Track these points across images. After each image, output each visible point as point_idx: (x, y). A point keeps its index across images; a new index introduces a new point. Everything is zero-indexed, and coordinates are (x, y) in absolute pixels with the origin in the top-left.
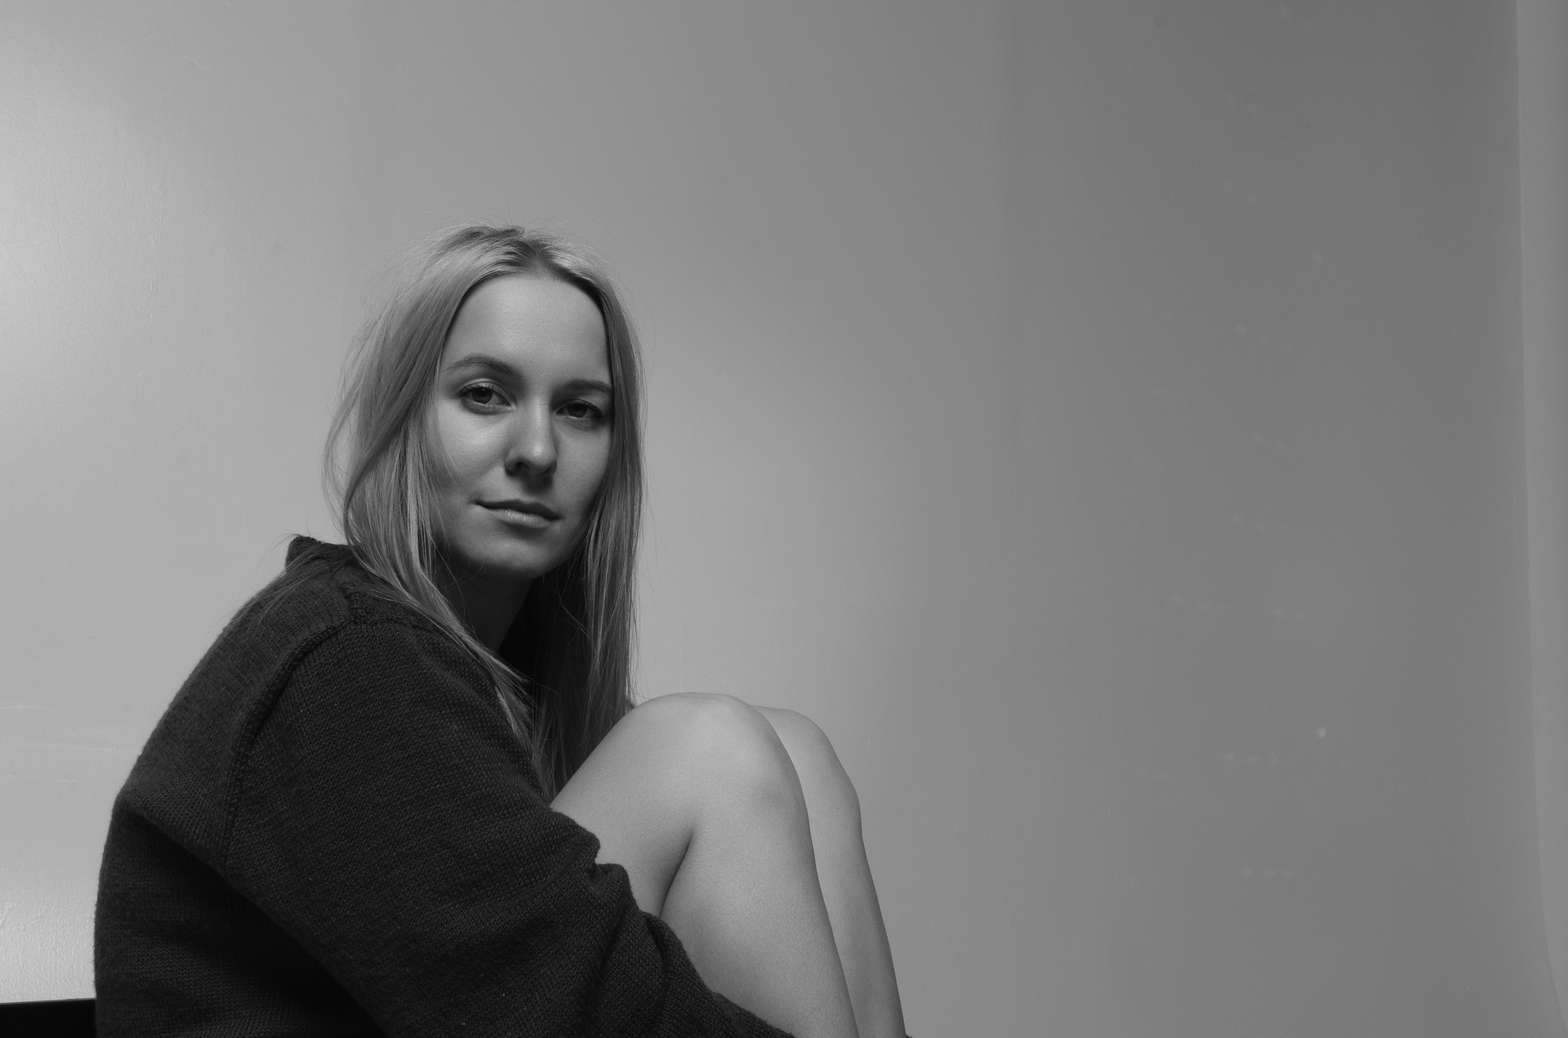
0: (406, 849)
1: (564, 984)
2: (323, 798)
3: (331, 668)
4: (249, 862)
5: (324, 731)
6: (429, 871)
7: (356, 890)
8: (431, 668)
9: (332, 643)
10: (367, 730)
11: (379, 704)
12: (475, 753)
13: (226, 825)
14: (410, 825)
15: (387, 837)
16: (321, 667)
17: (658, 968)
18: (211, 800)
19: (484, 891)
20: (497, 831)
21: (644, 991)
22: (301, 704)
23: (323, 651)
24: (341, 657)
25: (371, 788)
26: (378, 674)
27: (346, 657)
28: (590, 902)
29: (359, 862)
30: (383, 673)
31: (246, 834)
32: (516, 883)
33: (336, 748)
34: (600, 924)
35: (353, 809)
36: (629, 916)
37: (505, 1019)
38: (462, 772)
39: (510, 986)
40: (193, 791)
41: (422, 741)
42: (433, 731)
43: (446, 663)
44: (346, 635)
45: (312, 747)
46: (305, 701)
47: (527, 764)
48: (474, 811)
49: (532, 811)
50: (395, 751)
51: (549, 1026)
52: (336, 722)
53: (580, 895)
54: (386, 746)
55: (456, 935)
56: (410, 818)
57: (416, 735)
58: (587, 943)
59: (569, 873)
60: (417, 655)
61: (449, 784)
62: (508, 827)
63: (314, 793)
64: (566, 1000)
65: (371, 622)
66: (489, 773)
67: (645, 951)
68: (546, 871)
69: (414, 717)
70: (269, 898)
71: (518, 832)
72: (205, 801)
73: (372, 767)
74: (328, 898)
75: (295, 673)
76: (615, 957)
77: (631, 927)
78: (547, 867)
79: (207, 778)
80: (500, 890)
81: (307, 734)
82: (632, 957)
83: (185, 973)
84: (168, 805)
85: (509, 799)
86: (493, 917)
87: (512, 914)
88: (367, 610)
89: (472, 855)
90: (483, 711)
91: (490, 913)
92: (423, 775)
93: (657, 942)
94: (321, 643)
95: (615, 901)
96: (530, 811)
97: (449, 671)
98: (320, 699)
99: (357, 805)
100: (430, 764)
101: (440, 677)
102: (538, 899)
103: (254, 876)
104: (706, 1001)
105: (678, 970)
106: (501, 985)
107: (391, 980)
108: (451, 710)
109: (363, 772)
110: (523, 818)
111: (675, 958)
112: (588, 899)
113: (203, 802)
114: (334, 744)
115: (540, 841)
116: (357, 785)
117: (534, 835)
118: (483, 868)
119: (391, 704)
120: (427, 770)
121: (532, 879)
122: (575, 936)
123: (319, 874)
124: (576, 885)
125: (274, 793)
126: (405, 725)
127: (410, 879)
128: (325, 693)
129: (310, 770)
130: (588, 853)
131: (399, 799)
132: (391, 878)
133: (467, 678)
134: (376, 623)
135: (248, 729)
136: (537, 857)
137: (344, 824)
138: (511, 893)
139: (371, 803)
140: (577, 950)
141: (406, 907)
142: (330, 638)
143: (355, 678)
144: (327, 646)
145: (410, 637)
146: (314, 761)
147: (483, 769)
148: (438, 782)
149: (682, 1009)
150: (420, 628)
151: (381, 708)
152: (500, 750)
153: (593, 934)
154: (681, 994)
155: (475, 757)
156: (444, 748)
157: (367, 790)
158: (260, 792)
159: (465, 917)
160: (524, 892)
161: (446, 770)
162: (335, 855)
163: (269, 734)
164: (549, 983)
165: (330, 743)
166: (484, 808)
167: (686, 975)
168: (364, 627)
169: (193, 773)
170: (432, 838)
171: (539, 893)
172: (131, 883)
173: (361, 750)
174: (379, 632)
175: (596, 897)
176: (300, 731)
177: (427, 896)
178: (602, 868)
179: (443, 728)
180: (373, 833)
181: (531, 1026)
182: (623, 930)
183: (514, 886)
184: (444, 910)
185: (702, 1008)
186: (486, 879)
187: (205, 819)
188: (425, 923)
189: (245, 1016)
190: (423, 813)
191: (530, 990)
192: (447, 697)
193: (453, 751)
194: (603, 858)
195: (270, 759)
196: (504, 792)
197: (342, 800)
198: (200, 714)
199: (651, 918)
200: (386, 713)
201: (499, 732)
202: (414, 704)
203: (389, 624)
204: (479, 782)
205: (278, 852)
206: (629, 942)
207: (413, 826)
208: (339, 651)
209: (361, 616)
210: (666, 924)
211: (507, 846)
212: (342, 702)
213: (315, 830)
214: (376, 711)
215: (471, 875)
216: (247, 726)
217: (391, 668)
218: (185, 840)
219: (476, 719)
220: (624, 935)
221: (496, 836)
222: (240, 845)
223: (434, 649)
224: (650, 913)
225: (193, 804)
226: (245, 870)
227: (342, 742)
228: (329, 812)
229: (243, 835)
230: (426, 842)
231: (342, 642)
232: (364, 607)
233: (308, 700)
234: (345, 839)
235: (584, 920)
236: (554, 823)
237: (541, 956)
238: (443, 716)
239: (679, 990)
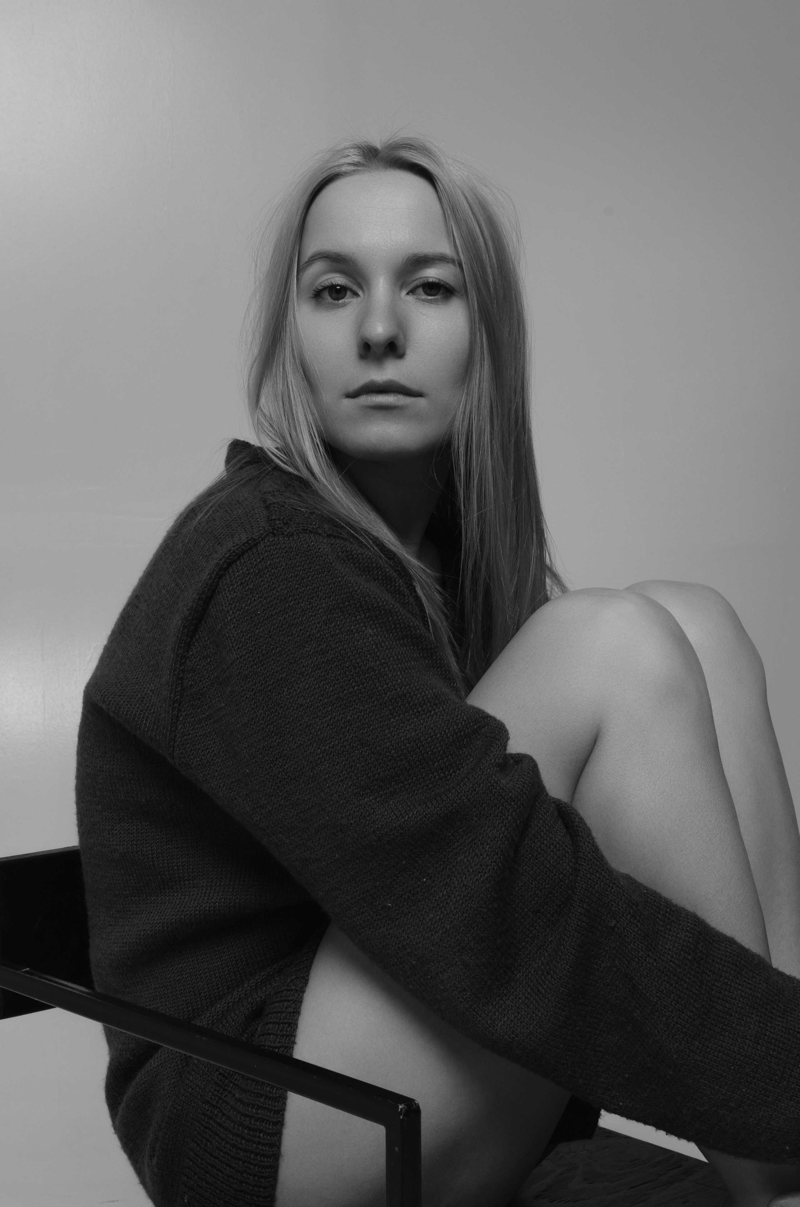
0: (329, 747)
1: (479, 872)
2: (253, 699)
3: (253, 578)
4: (195, 752)
5: (250, 637)
6: (351, 768)
7: (287, 782)
8: (345, 575)
9: (253, 554)
10: (288, 636)
11: (298, 612)
12: (389, 655)
13: (172, 720)
14: (332, 725)
15: (311, 736)
16: (244, 576)
17: (568, 852)
18: (158, 695)
19: (402, 785)
20: (412, 728)
21: (555, 875)
22: (228, 612)
23: (245, 562)
24: (261, 568)
25: (295, 690)
26: (296, 584)
27: (266, 567)
28: (501, 795)
29: (288, 757)
30: (301, 582)
31: (190, 727)
32: (431, 777)
33: (261, 653)
34: (512, 816)
35: (280, 709)
36: (540, 803)
37: (426, 901)
38: (378, 673)
39: (430, 872)
40: (142, 686)
41: (339, 646)
42: (349, 636)
43: (360, 569)
44: (265, 546)
45: (240, 652)
46: (231, 609)
47: (440, 659)
48: (390, 710)
49: (445, 706)
50: (315, 656)
51: (467, 910)
52: (260, 629)
53: (492, 789)
54: (307, 651)
55: (378, 827)
56: (331, 718)
57: (334, 641)
58: (500, 834)
59: (481, 769)
60: (331, 564)
61: (366, 686)
62: (422, 724)
63: (245, 694)
64: (482, 887)
65: (288, 533)
66: (403, 673)
67: (555, 837)
68: (459, 764)
69: (331, 624)
70: (214, 784)
71: (432, 729)
72: (153, 696)
73: (295, 670)
74: (264, 789)
75: (222, 582)
76: (528, 844)
77: (542, 814)
78: (460, 761)
79: (153, 674)
80: (417, 784)
81: (235, 640)
82: (543, 843)
83: (149, 846)
84: (122, 699)
85: (423, 697)
86: (412, 811)
87: (428, 808)
88: (285, 520)
89: (390, 752)
90: (396, 613)
91: (409, 806)
92: (342, 678)
93: (567, 826)
94: (243, 554)
95: (525, 793)
96: (443, 707)
97: (362, 576)
98: (245, 606)
99: (283, 705)
100: (348, 667)
101: (354, 584)
102: (452, 794)
103: (199, 765)
104: (614, 886)
105: (587, 856)
106: (422, 870)
107: (323, 863)
108: (366, 615)
109: (286, 675)
110: (436, 714)
111: (584, 844)
112: (499, 792)
113: (151, 697)
114: (259, 649)
115: (453, 736)
116: (282, 687)
117: (447, 731)
118: (400, 764)
119: (309, 612)
120: (345, 674)
121: (447, 772)
122: (488, 827)
123: (255, 766)
124: (488, 780)
125: (212, 690)
126: (323, 631)
127: (333, 775)
128: (249, 601)
129: (239, 673)
130: (498, 748)
131: (321, 700)
132: (317, 773)
133: (381, 581)
134: (292, 535)
135: (184, 633)
136: (450, 752)
137: (272, 722)
138: (427, 786)
139: (296, 704)
140: (491, 841)
141: (331, 800)
142: (251, 549)
143: (275, 587)
144: (248, 556)
145: (324, 546)
146: (243, 665)
147: (397, 669)
148: (355, 684)
149: (592, 894)
150: (335, 537)
151: (300, 616)
152: (413, 648)
153: (505, 826)
154: (590, 879)
155: (390, 658)
156: (360, 652)
157: (291, 691)
158: (200, 690)
159: (386, 810)
160: (439, 785)
161: (363, 672)
162: (266, 750)
163: (203, 637)
164: (466, 870)
165: (256, 648)
166: (400, 707)
167: (595, 861)
168: (281, 539)
169: (142, 668)
170: (353, 737)
171: (453, 788)
172: (98, 766)
173: (284, 654)
174: (295, 543)
175: (507, 790)
176: (229, 636)
177: (350, 790)
178: (512, 758)
179: (359, 633)
180: (299, 731)
181: (451, 909)
182: (534, 818)
183: (430, 780)
184: (366, 803)
185: (611, 893)
186: (404, 774)
187: (153, 713)
188: (349, 815)
189: (202, 886)
190: (344, 714)
191: (448, 875)
192: (361, 603)
193: (369, 654)
194: (515, 746)
195: (206, 660)
196: (418, 690)
197: (269, 701)
198: (147, 614)
199: (562, 804)
200: (305, 620)
201: (412, 632)
202: (330, 611)
203: (305, 535)
204: (394, 682)
205: (220, 744)
206: (540, 828)
207: (335, 726)
208: (260, 562)
209: (278, 528)
210: (576, 810)
211: (422, 743)
212: (264, 610)
213: (248, 727)
214: (295, 618)
215: (389, 771)
216: (183, 630)
217: (308, 578)
218: (138, 732)
219: (390, 622)
220: (536, 822)
221: (411, 734)
222: (185, 737)
223: (348, 556)
224: (560, 798)
225: (143, 698)
226: (191, 759)
227: (266, 647)
228: (258, 712)
229: (187, 728)
230: (347, 741)
231: (262, 554)
232: (282, 518)
233: (235, 608)
234: (275, 735)
235: (496, 813)
236: (465, 718)
237: (457, 845)
238: (358, 621)
239: (589, 876)
